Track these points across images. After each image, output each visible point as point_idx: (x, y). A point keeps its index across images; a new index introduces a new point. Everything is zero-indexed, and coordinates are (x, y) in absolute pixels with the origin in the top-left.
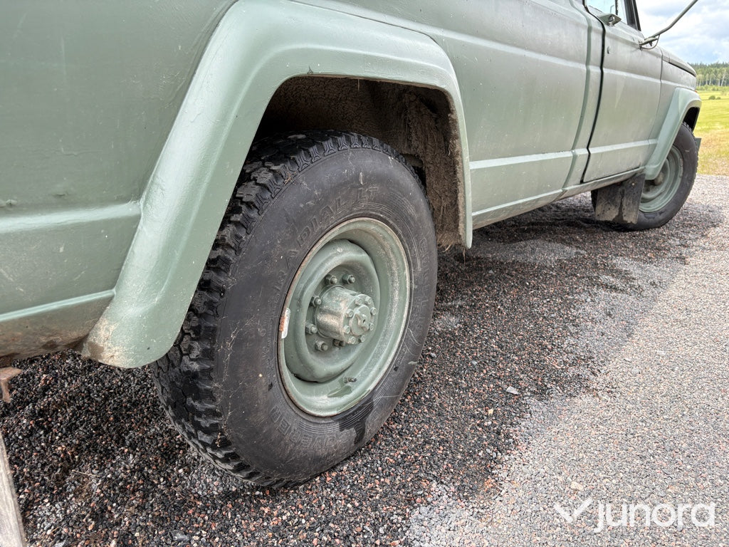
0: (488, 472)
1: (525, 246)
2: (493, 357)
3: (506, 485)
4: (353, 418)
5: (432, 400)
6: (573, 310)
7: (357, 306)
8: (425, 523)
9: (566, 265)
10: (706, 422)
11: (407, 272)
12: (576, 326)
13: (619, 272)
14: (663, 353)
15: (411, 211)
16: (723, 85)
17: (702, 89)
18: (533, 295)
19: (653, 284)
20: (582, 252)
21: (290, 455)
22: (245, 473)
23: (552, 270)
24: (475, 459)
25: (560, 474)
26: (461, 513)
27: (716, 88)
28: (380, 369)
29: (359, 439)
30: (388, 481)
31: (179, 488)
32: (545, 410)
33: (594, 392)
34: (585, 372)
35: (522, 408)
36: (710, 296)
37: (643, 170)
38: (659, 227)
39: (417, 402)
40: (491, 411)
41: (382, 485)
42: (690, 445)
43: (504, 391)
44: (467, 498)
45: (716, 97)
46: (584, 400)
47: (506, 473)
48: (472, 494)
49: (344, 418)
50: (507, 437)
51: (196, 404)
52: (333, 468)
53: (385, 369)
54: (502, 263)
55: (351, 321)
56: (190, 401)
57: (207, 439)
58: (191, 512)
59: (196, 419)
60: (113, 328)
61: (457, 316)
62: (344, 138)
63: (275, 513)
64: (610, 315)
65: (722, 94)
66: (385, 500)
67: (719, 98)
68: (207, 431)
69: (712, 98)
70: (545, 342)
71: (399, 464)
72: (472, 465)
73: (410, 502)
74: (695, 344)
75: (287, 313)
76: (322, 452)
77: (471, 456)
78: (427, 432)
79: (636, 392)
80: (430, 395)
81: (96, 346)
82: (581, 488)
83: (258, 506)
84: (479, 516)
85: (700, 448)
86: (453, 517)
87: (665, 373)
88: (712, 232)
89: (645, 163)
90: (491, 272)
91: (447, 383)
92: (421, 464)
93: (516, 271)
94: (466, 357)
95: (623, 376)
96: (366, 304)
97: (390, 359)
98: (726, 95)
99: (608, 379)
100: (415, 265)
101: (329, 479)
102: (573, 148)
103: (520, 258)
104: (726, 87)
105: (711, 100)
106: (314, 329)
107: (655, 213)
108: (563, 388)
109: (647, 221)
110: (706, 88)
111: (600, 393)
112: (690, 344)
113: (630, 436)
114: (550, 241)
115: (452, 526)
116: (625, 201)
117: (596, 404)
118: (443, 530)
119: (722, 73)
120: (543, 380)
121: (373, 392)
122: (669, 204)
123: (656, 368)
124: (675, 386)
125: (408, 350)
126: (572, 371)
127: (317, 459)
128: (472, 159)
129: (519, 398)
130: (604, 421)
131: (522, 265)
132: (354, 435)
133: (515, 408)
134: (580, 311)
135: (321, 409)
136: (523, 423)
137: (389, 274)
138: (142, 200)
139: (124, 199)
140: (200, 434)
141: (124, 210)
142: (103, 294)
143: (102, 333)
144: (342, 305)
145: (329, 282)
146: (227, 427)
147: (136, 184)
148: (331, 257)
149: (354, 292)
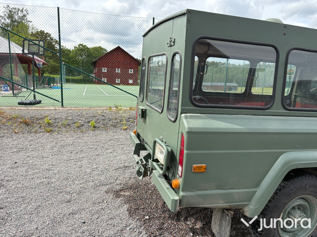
57: (258, 236)
68: (259, 234)
75: (282, 214)
81: (244, 211)
137: (314, 209)
138: (258, 188)
139: (255, 188)
140: (257, 234)
141: (254, 189)
142: (248, 203)
143: (246, 209)
144: (297, 215)
145: (293, 208)
146: (264, 235)
147: (257, 185)
148: (296, 202)
149: (301, 212)
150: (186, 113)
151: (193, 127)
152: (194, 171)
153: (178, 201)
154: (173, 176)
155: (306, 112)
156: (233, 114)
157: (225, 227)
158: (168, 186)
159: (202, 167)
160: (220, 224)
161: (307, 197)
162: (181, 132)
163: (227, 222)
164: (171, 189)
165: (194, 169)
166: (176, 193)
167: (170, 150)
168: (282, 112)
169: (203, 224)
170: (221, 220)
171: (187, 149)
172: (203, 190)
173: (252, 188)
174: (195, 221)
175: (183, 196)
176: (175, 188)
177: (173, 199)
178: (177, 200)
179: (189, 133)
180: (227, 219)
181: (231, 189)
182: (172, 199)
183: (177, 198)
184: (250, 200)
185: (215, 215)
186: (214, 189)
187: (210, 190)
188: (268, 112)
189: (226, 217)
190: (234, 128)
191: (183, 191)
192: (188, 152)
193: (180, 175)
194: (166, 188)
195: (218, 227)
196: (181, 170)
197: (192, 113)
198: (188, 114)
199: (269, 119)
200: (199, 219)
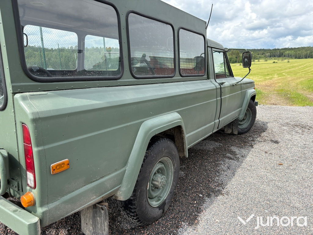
0: (196, 219)
1: (203, 143)
2: (195, 185)
3: (200, 222)
4: (161, 207)
5: (179, 200)
6: (218, 168)
7: (163, 179)
8: (182, 232)
9: (216, 150)
10: (252, 202)
11: (173, 167)
12: (219, 173)
13: (233, 152)
14: (242, 181)
15: (174, 153)
16: (278, 57)
17: (270, 59)
18: (206, 162)
19: (242, 156)
20: (221, 144)
21: (149, 217)
22: (140, 222)
23: (211, 152)
24: (192, 216)
25: (213, 218)
26: (190, 229)
27: (275, 58)
28: (167, 193)
29: (163, 212)
30: (171, 223)
31: (120, 228)
32: (210, 201)
33: (223, 194)
34: (221, 188)
35: (204, 200)
36: (258, 160)
37: (238, 118)
38: (246, 133)
39: (176, 201)
40: (195, 202)
41: (170, 224)
42: (246, 208)
43: (198, 196)
44: (191, 225)
45: (276, 62)
46: (220, 197)
47: (200, 219)
48: (192, 224)
49: (160, 207)
50: (200, 209)
51: (131, 206)
52: (157, 220)
53: (168, 193)
54: (196, 150)
55: (161, 183)
56: (130, 206)
57: (133, 214)
58: (125, 233)
59: (131, 210)
60: (121, 193)
61: (183, 171)
62: (159, 141)
63: (145, 232)
64: (229, 168)
65: (278, 61)
66: (171, 227)
67: (277, 62)
68: (133, 213)
69: (274, 62)
70: (210, 179)
71: (173, 218)
72: (192, 217)
73: (177, 227)
74: (252, 177)
75: (149, 183)
76: (155, 216)
77: (191, 215)
78: (179, 209)
79: (234, 194)
80: (178, 198)
81: (117, 196)
82: (218, 221)
83: (140, 231)
84: (194, 230)
85: (249, 209)
86: (188, 230)
87: (243, 187)
88: (263, 134)
89: (239, 115)
90: (192, 154)
91: (183, 194)
92: (179, 218)
93: (200, 153)
94: (187, 186)
95: (231, 189)
96: (164, 178)
97: (169, 190)
98: (279, 61)
99: (227, 190)
100: (175, 165)
101: (156, 223)
102: (214, 121)
103: (201, 148)
104: (279, 58)
105: (274, 63)
106: (152, 185)
107: (244, 129)
108: (215, 194)
109: (242, 131)
110: (272, 58)
111: (224, 195)
112: (250, 177)
113: (231, 207)
114: (211, 140)
115: (188, 232)
116: (234, 127)
117: (223, 198)
118: (186, 233)
119: (277, 53)
120: (209, 192)
121: (166, 200)
122: (249, 125)
123: (240, 186)
124: (245, 191)
125: (174, 188)
126: (217, 188)
127: (154, 218)
128: (187, 134)
129: (203, 197)
130: (225, 203)
131: (202, 150)
132: (162, 211)
133: (202, 201)
134: (220, 168)
135: (154, 205)
136: (204, 205)
137: (168, 168)
138: (126, 166)
139: (123, 167)
140: (131, 213)
141: (124, 169)
142: (119, 186)
143: (118, 194)
144: (159, 179)
145: (155, 173)
146: (137, 211)
147: (125, 163)
148: (156, 167)
149: (161, 175)
150: (22, 93)
151: (40, 110)
152: (55, 173)
153: (39, 223)
154: (19, 190)
155: (149, 79)
156: (85, 88)
157: (101, 223)
158: (14, 207)
159: (63, 163)
160: (93, 222)
161: (163, 159)
162: (21, 122)
163: (103, 218)
164: (20, 209)
165: (54, 170)
166: (31, 212)
167: (6, 154)
168: (132, 81)
169: (68, 231)
170: (94, 217)
171: (38, 145)
172: (70, 192)
173: (121, 168)
174: (56, 232)
175: (44, 213)
176: (28, 206)
177: (30, 224)
178: (36, 223)
179: (36, 121)
180: (101, 214)
181: (101, 178)
182: (28, 224)
183: (36, 219)
184: (120, 182)
185: (85, 215)
186: (83, 186)
187: (78, 189)
188: (120, 81)
189: (101, 212)
190: (93, 105)
191: (42, 205)
192: (40, 148)
193: (33, 185)
194: (11, 211)
195: (92, 227)
196: (32, 178)
197: (32, 92)
198: (25, 94)
199: (123, 90)
200: (60, 227)
